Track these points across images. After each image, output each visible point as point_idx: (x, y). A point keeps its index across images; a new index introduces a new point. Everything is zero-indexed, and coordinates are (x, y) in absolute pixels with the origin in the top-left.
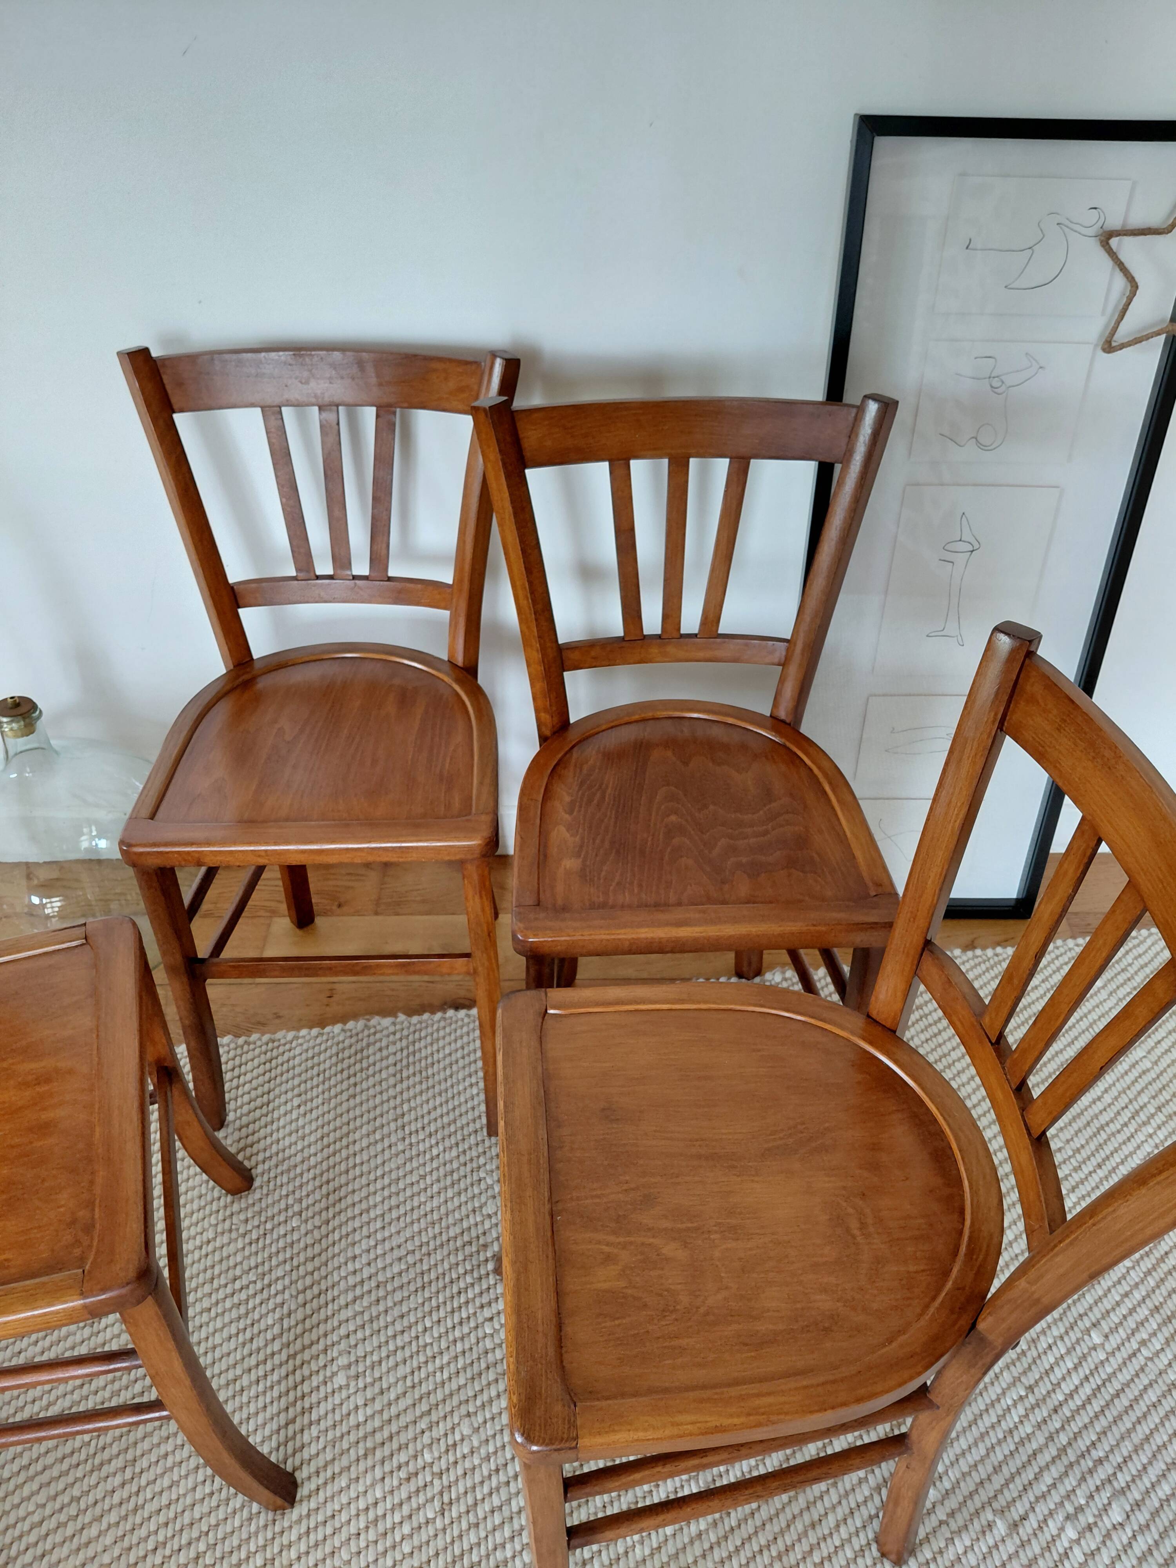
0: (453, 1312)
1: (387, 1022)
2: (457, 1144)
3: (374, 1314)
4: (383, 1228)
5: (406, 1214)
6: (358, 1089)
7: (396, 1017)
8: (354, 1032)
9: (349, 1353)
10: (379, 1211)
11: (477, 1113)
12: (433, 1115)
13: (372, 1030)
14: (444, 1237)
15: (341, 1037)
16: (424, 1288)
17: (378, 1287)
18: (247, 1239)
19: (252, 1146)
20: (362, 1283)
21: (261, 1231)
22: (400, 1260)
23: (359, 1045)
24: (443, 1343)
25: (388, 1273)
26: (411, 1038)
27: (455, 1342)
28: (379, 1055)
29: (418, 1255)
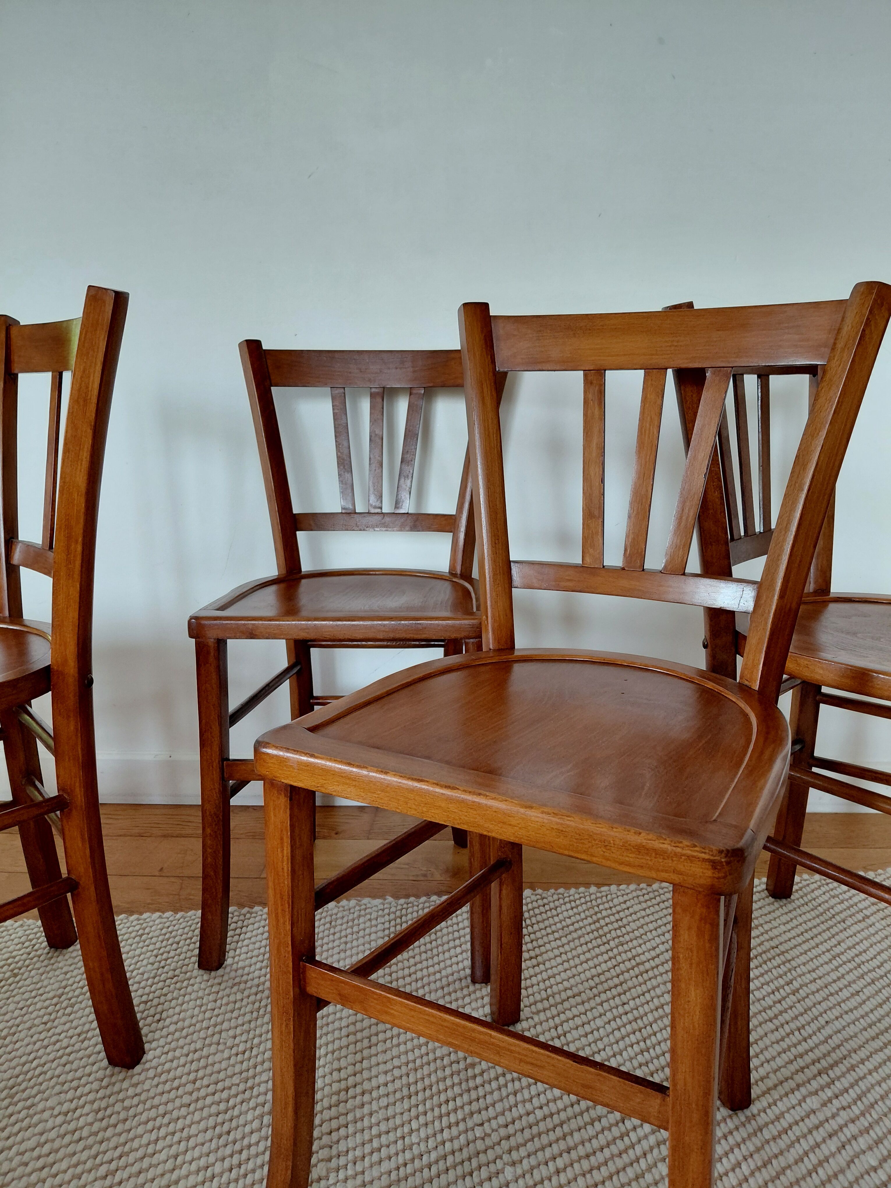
0: (441, 1117)
1: (377, 901)
2: (443, 988)
3: (358, 1115)
4: (370, 1047)
5: (392, 1038)
6: (349, 945)
7: (385, 899)
8: (346, 908)
9: (331, 1147)
10: (366, 1033)
11: (461, 966)
12: (419, 966)
13: (363, 907)
14: (431, 1056)
15: (335, 911)
16: (410, 1097)
17: (363, 1093)
18: (234, 1051)
19: (246, 982)
20: (347, 1090)
21: (249, 1045)
22: (386, 1073)
23: (351, 917)
24: (431, 1143)
25: (374, 1082)
26: (398, 913)
27: (443, 1143)
28: (368, 924)
29: (404, 1069)
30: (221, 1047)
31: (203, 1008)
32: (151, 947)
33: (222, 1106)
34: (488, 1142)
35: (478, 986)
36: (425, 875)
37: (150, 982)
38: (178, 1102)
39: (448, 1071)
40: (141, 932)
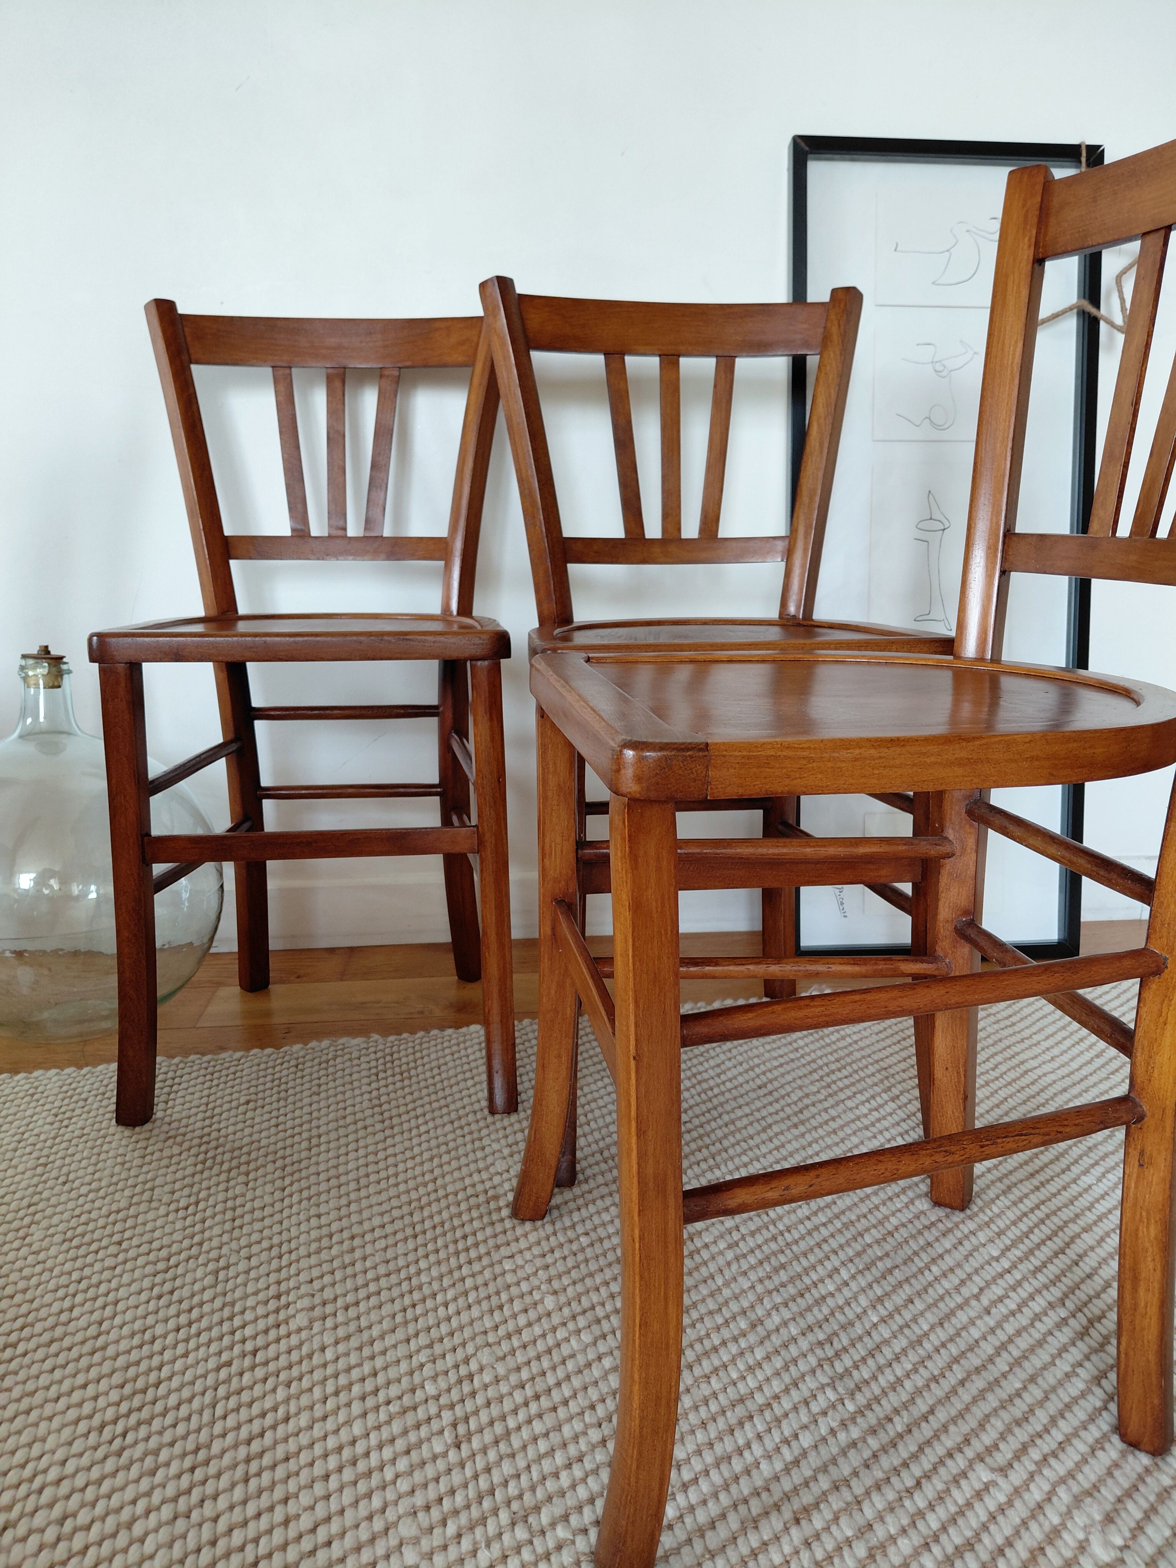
0: (457, 1253)
1: (359, 1040)
2: (451, 1122)
3: (348, 1261)
4: (359, 1190)
5: (388, 1178)
6: (323, 1088)
7: (369, 1037)
8: (317, 1049)
9: (313, 1296)
10: (352, 1177)
11: (474, 1098)
13: (341, 1046)
14: (441, 1193)
15: (302, 1053)
16: (415, 1236)
17: (353, 1238)
18: (173, 1207)
19: (184, 1135)
20: (331, 1236)
21: (193, 1199)
22: (382, 1214)
23: (324, 1058)
24: (446, 1282)
25: (367, 1226)
26: (387, 1051)
27: (463, 1280)
28: (348, 1064)
29: (406, 1209)
30: (154, 1205)
31: (127, 1166)
32: (47, 1107)
33: (161, 1266)
34: (521, 1274)
35: (497, 1117)
36: (422, 1013)
37: (49, 1143)
38: (97, 1267)
39: (463, 1206)
40: (31, 1091)
